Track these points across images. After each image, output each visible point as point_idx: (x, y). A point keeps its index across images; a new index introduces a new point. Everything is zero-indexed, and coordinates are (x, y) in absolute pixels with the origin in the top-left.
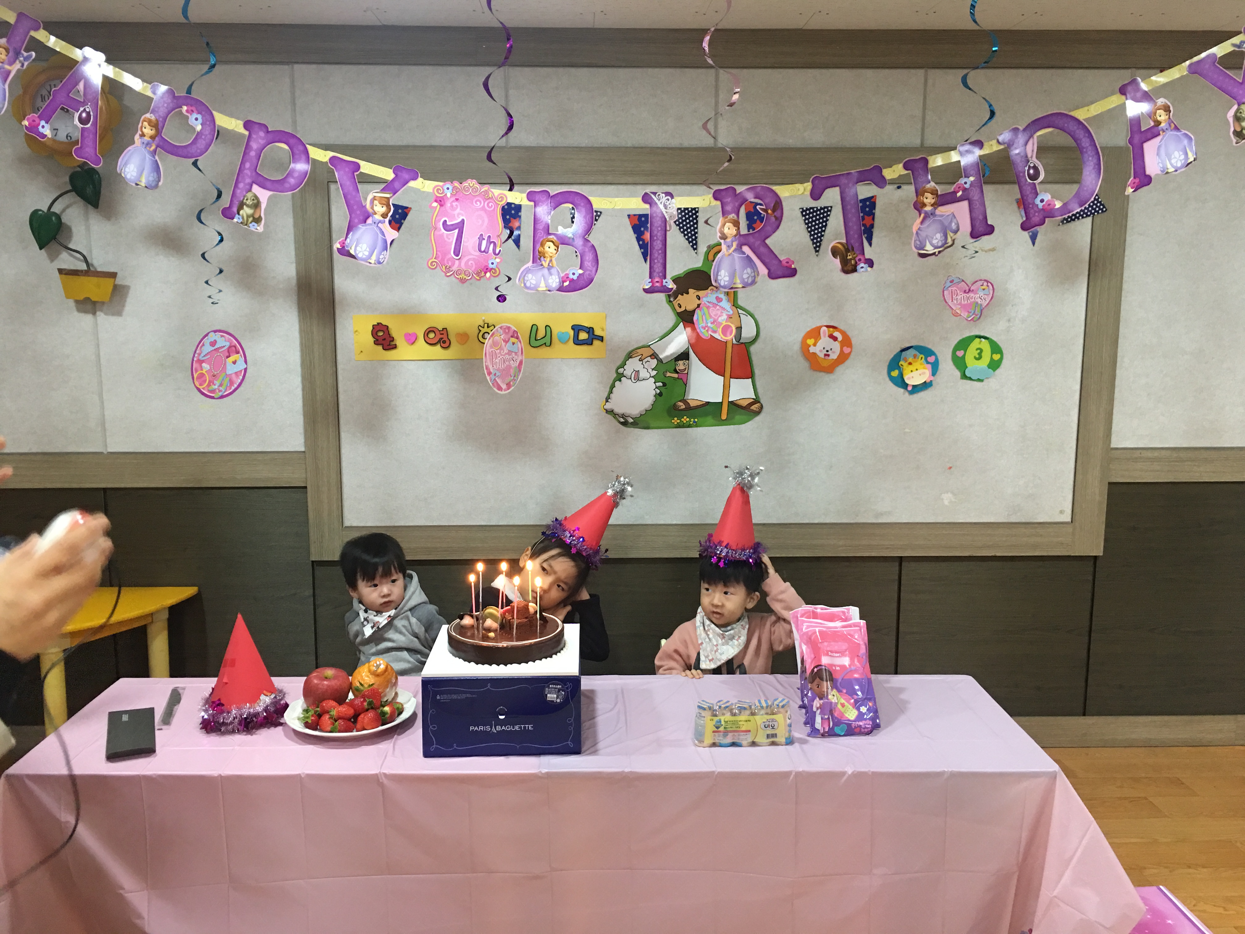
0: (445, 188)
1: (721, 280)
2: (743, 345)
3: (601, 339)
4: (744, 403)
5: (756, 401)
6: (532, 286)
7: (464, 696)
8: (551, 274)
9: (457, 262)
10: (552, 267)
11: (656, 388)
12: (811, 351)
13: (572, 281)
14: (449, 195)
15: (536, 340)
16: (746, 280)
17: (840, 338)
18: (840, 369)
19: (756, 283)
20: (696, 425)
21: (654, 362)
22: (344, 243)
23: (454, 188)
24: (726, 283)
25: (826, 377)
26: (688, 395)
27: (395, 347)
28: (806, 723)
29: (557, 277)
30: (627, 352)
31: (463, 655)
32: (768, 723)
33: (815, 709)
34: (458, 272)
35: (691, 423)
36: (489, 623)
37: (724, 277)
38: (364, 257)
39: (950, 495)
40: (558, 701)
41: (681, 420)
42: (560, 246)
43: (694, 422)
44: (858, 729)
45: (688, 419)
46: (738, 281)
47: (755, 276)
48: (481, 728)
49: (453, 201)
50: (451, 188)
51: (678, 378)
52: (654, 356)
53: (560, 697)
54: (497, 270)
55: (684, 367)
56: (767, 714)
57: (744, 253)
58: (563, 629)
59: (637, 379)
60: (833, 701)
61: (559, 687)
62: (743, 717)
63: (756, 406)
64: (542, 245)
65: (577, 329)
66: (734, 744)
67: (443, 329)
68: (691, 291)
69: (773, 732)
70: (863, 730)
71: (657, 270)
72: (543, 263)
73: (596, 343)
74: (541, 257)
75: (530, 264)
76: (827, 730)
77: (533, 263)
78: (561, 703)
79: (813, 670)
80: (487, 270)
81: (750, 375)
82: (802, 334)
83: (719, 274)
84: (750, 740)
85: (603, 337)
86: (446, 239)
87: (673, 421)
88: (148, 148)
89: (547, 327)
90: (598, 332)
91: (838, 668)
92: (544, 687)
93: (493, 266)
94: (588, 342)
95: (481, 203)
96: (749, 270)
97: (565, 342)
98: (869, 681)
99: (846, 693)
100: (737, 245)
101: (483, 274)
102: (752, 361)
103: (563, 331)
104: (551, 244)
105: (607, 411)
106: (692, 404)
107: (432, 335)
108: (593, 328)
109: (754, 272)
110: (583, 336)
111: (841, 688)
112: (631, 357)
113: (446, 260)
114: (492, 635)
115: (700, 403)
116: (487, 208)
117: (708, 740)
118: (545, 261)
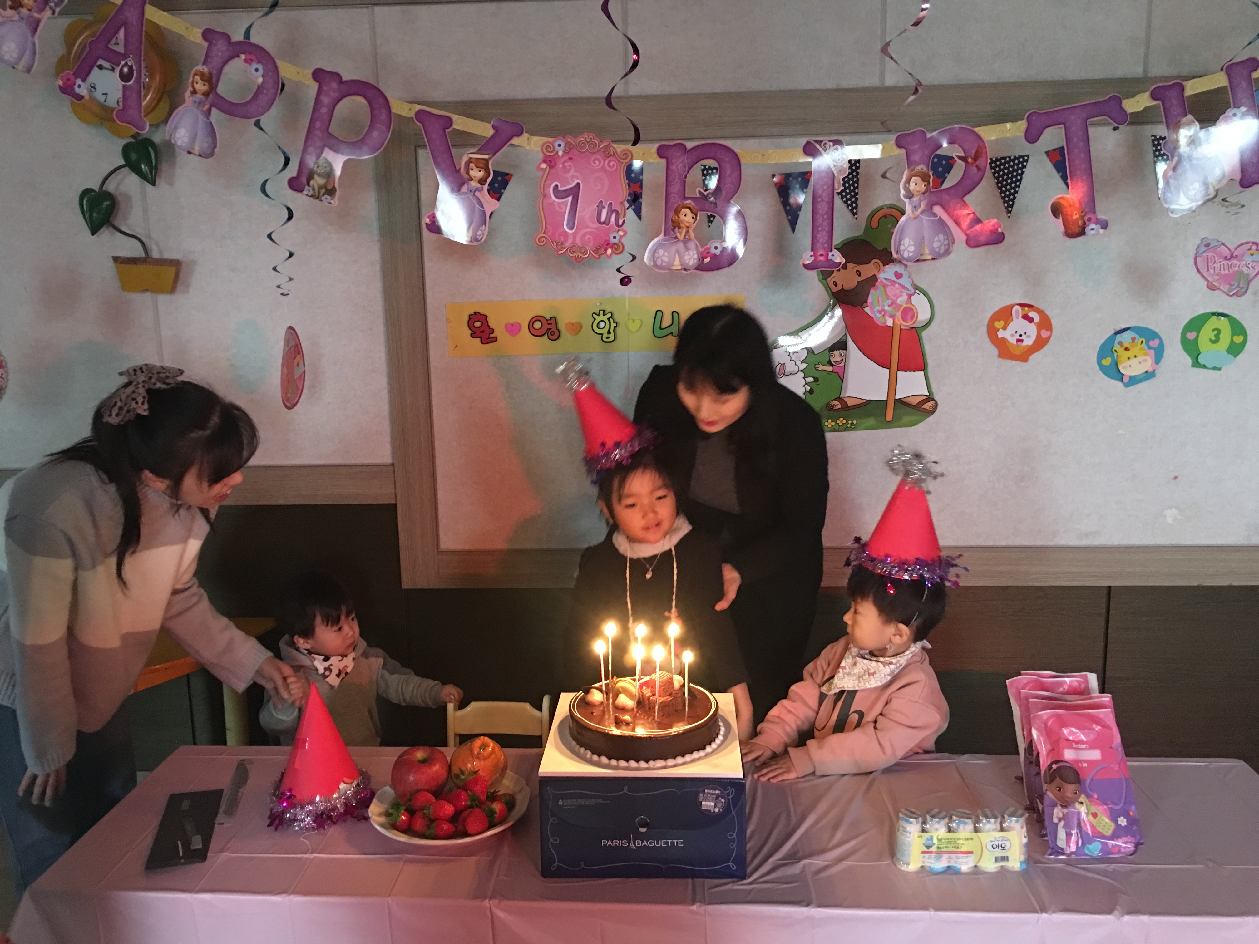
0: (556, 144)
1: (904, 251)
2: (914, 330)
4: (915, 401)
5: (930, 398)
6: (664, 264)
7: (593, 802)
8: (687, 249)
9: (571, 236)
10: (690, 239)
11: (806, 384)
12: (1000, 336)
14: (560, 153)
15: (660, 329)
16: (937, 250)
17: (1037, 319)
18: (1035, 358)
19: (950, 253)
20: (855, 428)
21: (804, 353)
22: (432, 216)
23: (568, 144)
24: (911, 254)
25: (1018, 365)
26: (845, 393)
27: (495, 339)
29: (695, 252)
32: (996, 843)
34: (571, 249)
35: (849, 426)
36: (624, 700)
37: (909, 246)
39: (1174, 511)
40: (717, 810)
41: (838, 423)
43: (852, 424)
45: (844, 422)
46: (927, 251)
47: (949, 244)
48: (616, 843)
49: (565, 161)
50: (563, 145)
51: (833, 372)
53: (719, 805)
54: (620, 244)
55: (841, 359)
57: (935, 215)
59: (783, 373)
60: (1082, 810)
61: (717, 792)
63: (931, 404)
64: (677, 212)
67: (551, 318)
69: (1004, 854)
71: (821, 240)
72: (678, 235)
75: (661, 237)
76: (1074, 849)
77: (665, 235)
78: (719, 813)
79: (1050, 767)
80: (608, 245)
81: (922, 366)
82: (987, 316)
83: (902, 243)
84: (972, 864)
86: (557, 209)
88: (200, 108)
89: (674, 314)
91: (1085, 765)
92: (696, 794)
93: (616, 241)
95: (600, 163)
96: (941, 237)
99: (1097, 799)
100: (927, 205)
101: (602, 251)
102: (924, 349)
106: (850, 403)
107: (538, 325)
109: (948, 239)
111: (1091, 793)
113: (557, 234)
114: (626, 718)
115: (858, 402)
116: (608, 168)
117: (915, 863)
118: (681, 233)
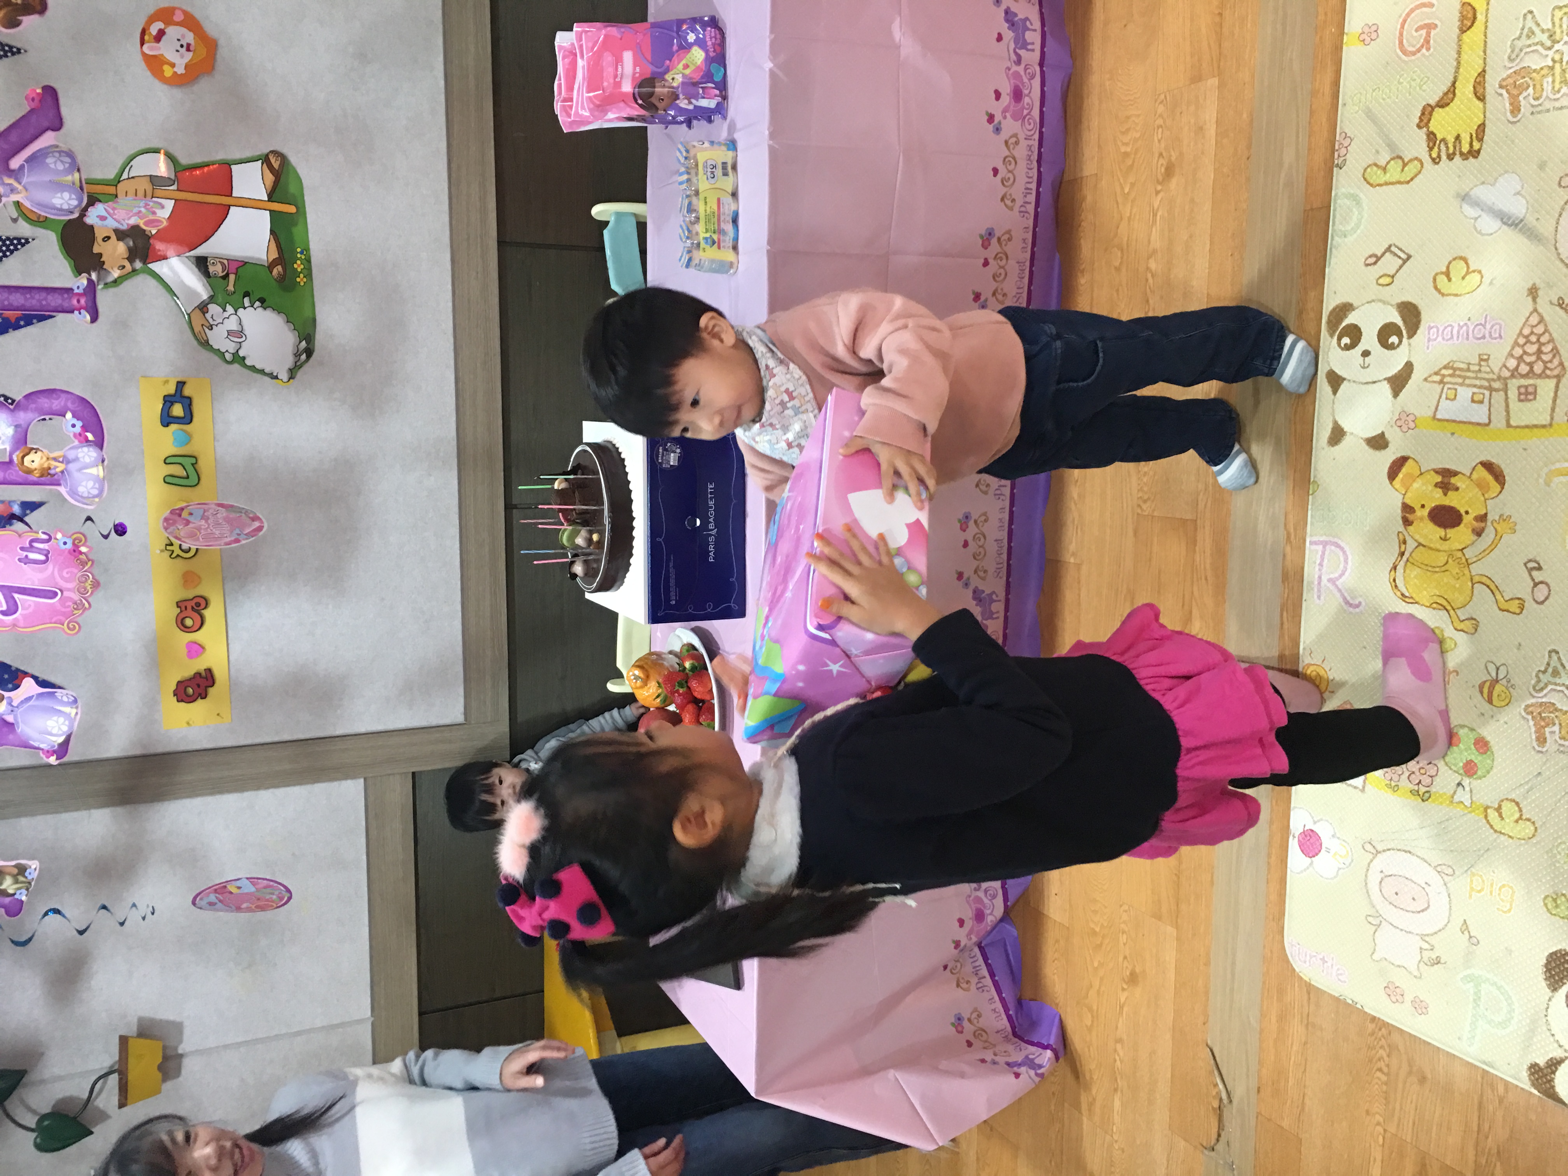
2: (178, 174)
3: (181, 385)
4: (270, 178)
5: (265, 160)
6: (97, 486)
7: (672, 570)
9: (66, 594)
10: (64, 457)
11: (252, 306)
12: (184, 72)
13: (85, 428)
15: (188, 477)
16: (67, 165)
17: (159, 25)
18: (210, 30)
20: (306, 250)
21: (214, 309)
22: (48, 751)
25: (223, 52)
26: (262, 260)
27: (209, 671)
28: (710, 121)
29: (80, 450)
30: (199, 348)
31: (620, 575)
32: (709, 174)
33: (691, 107)
34: (83, 592)
35: (303, 257)
36: (580, 541)
37: (62, 198)
38: (67, 723)
40: (678, 451)
41: (301, 272)
42: (29, 445)
43: (302, 253)
44: (716, 47)
45: (299, 262)
46: (69, 178)
47: (59, 152)
48: (711, 548)
51: (236, 274)
52: (203, 308)
53: (674, 448)
54: (75, 536)
55: (219, 264)
56: (697, 174)
57: (22, 167)
58: (588, 444)
59: (240, 333)
60: (681, 80)
61: (661, 451)
62: (701, 208)
63: (273, 160)
64: (29, 471)
65: (167, 420)
66: (735, 221)
67: (178, 606)
68: (96, 249)
69: (720, 167)
70: (718, 41)
71: (59, 301)
72: (58, 470)
73: (187, 392)
74: (49, 474)
75: (62, 489)
76: (717, 92)
77: (59, 485)
78: (682, 448)
79: (640, 105)
80: (75, 550)
81: (226, 167)
82: (157, 84)
83: (58, 207)
84: (730, 199)
85: (178, 382)
86: (30, 610)
87: (302, 284)
89: (167, 461)
90: (171, 389)
91: (638, 69)
92: (663, 471)
93: (70, 542)
94: (188, 403)
96: (50, 160)
97: (189, 437)
98: (655, 25)
99: (670, 60)
101: (83, 557)
102: (203, 162)
103: (172, 439)
104: (27, 460)
105: (291, 378)
106: (274, 255)
107: (189, 622)
108: (165, 396)
109: (52, 152)
110: (178, 410)
112: (207, 342)
113: (63, 610)
114: (595, 537)
115: (273, 245)
117: (730, 256)
118: (56, 467)
